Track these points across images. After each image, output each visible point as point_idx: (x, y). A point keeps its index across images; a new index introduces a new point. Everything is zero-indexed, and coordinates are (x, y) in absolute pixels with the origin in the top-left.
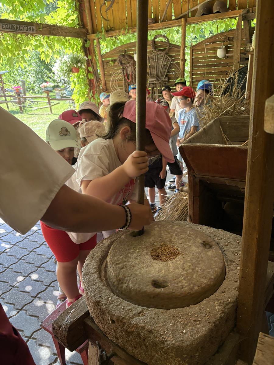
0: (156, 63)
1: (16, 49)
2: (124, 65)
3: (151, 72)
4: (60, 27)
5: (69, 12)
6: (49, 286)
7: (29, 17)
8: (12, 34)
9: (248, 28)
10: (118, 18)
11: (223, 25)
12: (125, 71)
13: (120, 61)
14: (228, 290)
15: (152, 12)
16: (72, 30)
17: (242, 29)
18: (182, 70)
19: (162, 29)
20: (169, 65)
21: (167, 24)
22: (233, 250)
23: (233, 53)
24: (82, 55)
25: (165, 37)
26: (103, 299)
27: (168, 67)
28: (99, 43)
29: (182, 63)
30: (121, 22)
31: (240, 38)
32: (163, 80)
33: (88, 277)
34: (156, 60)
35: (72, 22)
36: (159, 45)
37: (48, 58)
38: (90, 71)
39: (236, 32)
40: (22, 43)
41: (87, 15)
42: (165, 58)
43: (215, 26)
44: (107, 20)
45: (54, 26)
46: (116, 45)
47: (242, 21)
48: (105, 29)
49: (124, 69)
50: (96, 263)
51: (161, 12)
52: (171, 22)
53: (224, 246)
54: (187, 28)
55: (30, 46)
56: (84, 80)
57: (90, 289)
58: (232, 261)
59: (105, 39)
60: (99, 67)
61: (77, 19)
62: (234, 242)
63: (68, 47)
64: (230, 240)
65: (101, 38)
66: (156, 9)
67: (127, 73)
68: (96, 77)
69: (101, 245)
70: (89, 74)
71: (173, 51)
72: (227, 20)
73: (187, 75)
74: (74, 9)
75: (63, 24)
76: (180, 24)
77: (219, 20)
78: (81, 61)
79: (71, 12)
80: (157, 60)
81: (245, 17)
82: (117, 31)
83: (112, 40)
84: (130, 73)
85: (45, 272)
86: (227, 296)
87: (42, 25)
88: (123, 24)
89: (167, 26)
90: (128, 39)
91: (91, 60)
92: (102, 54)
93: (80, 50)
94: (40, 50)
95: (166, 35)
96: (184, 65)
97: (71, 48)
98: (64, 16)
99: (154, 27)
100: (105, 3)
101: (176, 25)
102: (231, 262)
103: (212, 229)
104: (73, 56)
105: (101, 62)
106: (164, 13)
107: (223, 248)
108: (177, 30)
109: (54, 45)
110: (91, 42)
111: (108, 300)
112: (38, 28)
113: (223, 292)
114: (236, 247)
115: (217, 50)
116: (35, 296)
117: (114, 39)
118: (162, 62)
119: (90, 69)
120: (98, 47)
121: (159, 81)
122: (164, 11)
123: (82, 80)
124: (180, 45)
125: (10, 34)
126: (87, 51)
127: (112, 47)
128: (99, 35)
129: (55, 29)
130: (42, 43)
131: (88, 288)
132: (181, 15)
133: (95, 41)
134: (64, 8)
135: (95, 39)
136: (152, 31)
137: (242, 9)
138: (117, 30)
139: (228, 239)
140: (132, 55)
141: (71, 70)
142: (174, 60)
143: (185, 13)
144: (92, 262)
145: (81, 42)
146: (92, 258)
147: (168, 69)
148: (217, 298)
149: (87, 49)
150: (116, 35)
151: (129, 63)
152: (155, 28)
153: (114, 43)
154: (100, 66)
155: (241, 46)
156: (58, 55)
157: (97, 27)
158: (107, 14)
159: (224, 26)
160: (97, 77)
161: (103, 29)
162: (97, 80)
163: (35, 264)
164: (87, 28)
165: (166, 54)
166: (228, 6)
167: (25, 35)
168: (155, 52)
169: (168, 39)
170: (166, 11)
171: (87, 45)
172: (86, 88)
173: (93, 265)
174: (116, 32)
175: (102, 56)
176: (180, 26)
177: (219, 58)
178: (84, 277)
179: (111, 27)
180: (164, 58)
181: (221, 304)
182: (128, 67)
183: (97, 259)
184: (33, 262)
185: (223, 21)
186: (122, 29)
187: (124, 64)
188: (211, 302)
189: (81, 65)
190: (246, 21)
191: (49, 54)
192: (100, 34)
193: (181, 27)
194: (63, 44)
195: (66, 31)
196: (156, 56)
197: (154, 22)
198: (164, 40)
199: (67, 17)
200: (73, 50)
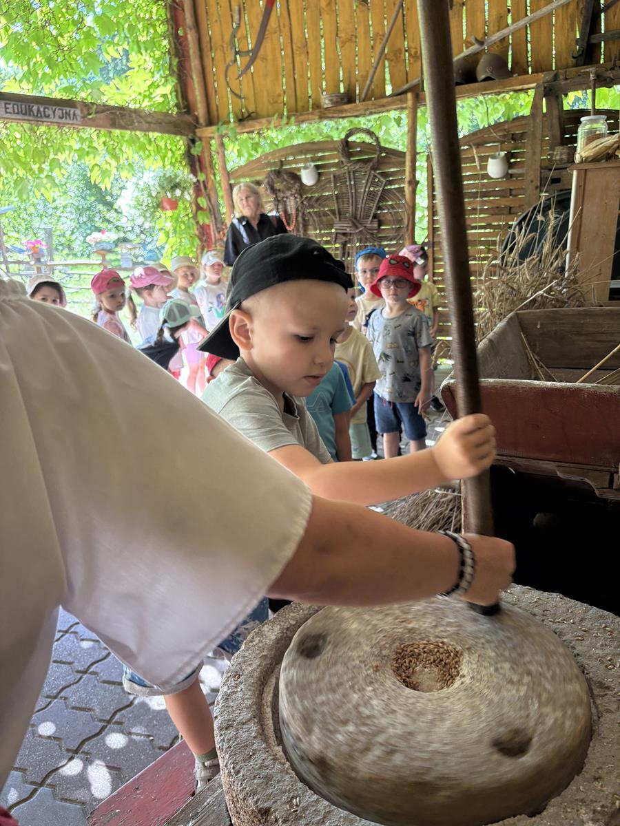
0: (351, 189)
1: (37, 160)
2: (278, 194)
3: (339, 209)
4: (135, 111)
5: (155, 79)
6: (109, 722)
7: (66, 90)
8: (26, 126)
9: (556, 113)
10: (265, 94)
11: (500, 107)
12: (280, 207)
13: (269, 185)
14: (607, 773)
15: (341, 79)
16: (162, 117)
17: (544, 115)
18: (410, 203)
19: (364, 115)
20: (380, 193)
21: (374, 104)
22: (600, 652)
23: (523, 167)
24: (183, 173)
25: (369, 133)
26: (279, 803)
27: (378, 199)
28: (222, 145)
29: (411, 188)
30: (272, 101)
31: (538, 135)
32: (368, 225)
33: (232, 733)
34: (350, 181)
35: (161, 100)
36: (358, 149)
37: (107, 178)
38: (201, 205)
39: (531, 121)
40: (49, 145)
41: (196, 86)
42: (371, 177)
43: (482, 109)
44: (239, 97)
45: (122, 108)
46: (260, 150)
47: (544, 99)
48: (236, 115)
49: (279, 201)
50: (249, 693)
51: (361, 79)
52: (384, 101)
53: (574, 643)
54: (419, 114)
55: (67, 152)
56: (189, 227)
57: (239, 772)
58: (601, 685)
59: (235, 137)
60: (222, 197)
61: (174, 94)
62: (599, 629)
63: (153, 153)
64: (587, 624)
65: (226, 135)
66: (350, 73)
67: (286, 212)
68: (216, 219)
69: (257, 640)
70: (199, 212)
71: (389, 163)
72: (507, 96)
73: (421, 215)
74: (167, 72)
75: (143, 106)
76: (404, 106)
77: (490, 96)
78: (182, 185)
79: (159, 80)
80: (352, 183)
81: (551, 90)
82: (264, 120)
83: (253, 139)
84: (294, 212)
85: (100, 684)
86: (608, 790)
87: (95, 106)
88: (276, 105)
89: (374, 110)
90: (287, 137)
91: (204, 182)
92: (229, 169)
93: (181, 162)
94: (89, 161)
95: (372, 130)
96: (414, 193)
97: (158, 157)
98: (144, 87)
99: (346, 111)
100: (235, 60)
101: (394, 107)
102: (602, 688)
103: (534, 595)
104: (165, 174)
105: (227, 187)
106: (368, 82)
107: (573, 648)
108: (396, 117)
109: (121, 149)
110: (204, 144)
111: (291, 807)
112: (85, 112)
113: (596, 779)
114: (606, 645)
115: (487, 161)
116: (75, 749)
117: (257, 136)
118: (366, 188)
119: (203, 202)
120: (221, 153)
121: (357, 227)
122: (367, 76)
123: (183, 227)
124: (405, 150)
125: (22, 126)
126: (195, 163)
127: (251, 155)
128: (223, 129)
129: (125, 115)
130: (95, 144)
131: (234, 768)
132: (406, 87)
133: (213, 142)
134: (145, 69)
135: (213, 138)
136: (341, 120)
137: (542, 71)
138: (263, 117)
139: (582, 620)
140: (296, 172)
141: (160, 205)
142: (391, 183)
143: (415, 81)
144: (239, 690)
145: (180, 143)
146: (239, 678)
147: (379, 202)
148: (583, 795)
149: (196, 157)
150: (260, 130)
151: (289, 189)
152: (349, 114)
153: (256, 146)
154: (225, 198)
155: (541, 152)
156: (129, 172)
157: (217, 110)
158: (240, 85)
159: (502, 109)
160: (219, 220)
161: (231, 115)
162: (218, 226)
163: (76, 664)
164: (196, 113)
165: (373, 169)
166: (510, 66)
167: (56, 127)
168: (349, 165)
169: (377, 139)
170: (373, 77)
171: (195, 151)
172: (193, 245)
173: (243, 699)
174: (260, 123)
175: (229, 175)
176: (402, 109)
177: (492, 179)
178: (222, 733)
179: (251, 111)
180: (368, 178)
181: (599, 816)
182: (287, 198)
183: (251, 681)
184: (70, 659)
185: (499, 97)
186: (273, 115)
187: (279, 190)
188: (569, 810)
189: (183, 192)
190: (553, 99)
191: (109, 169)
192: (226, 126)
193: (406, 112)
194: (143, 148)
195: (149, 119)
196: (352, 174)
197: (346, 100)
198: (368, 139)
199: (151, 90)
200: (164, 162)
